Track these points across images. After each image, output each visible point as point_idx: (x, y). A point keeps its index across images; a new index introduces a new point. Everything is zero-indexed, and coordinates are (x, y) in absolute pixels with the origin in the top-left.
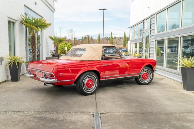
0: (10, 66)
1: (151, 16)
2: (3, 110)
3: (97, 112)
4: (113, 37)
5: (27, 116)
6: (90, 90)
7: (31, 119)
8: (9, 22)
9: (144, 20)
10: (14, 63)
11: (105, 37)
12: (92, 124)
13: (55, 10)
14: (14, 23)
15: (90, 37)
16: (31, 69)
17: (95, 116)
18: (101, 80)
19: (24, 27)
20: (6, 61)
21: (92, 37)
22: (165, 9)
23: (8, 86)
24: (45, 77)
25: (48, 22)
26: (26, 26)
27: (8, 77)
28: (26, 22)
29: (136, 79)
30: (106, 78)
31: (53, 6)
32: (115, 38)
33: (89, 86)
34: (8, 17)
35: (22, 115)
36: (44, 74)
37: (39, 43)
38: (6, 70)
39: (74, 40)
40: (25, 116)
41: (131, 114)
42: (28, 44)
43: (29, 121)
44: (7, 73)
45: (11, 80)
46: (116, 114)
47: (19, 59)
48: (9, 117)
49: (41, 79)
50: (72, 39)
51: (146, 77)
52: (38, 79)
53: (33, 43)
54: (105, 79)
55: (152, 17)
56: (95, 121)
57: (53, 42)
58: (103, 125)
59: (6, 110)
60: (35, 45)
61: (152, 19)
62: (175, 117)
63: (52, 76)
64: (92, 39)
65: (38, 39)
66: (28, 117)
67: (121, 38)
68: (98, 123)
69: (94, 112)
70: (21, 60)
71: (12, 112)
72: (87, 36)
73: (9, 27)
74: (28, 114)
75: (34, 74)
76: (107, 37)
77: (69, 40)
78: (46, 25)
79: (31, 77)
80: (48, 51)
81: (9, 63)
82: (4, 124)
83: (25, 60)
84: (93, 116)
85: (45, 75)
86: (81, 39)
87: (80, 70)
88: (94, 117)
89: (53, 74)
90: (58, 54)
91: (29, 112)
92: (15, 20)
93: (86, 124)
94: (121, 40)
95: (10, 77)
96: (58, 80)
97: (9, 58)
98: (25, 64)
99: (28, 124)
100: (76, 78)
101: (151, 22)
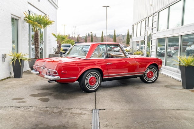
0: (13, 63)
1: (153, 14)
2: (5, 105)
3: (96, 109)
4: (117, 35)
5: (28, 111)
6: (91, 88)
7: (32, 115)
8: (13, 19)
9: (146, 18)
10: (17, 60)
12: (90, 120)
13: (58, 7)
14: (17, 20)
15: (94, 35)
17: (93, 112)
18: (104, 78)
19: (28, 24)
20: (9, 59)
21: (95, 34)
22: (167, 8)
23: (11, 82)
24: (50, 74)
25: (51, 19)
27: (11, 73)
28: (30, 19)
30: (109, 76)
31: (56, 3)
32: (119, 36)
34: (12, 14)
35: (23, 111)
37: (42, 40)
38: (9, 65)
39: (78, 37)
40: (26, 111)
41: (129, 111)
42: (31, 41)
43: (30, 117)
44: (10, 69)
45: (14, 77)
46: (114, 110)
47: (22, 56)
48: (11, 112)
49: (46, 76)
50: (75, 37)
53: (36, 40)
56: (93, 117)
57: (56, 39)
58: (101, 121)
59: (8, 106)
60: (38, 42)
61: (154, 17)
62: (171, 115)
63: (55, 73)
65: (41, 36)
66: (29, 113)
67: (124, 36)
68: (95, 119)
69: (92, 108)
70: (24, 57)
71: (14, 108)
72: (91, 34)
73: (13, 24)
74: (29, 110)
75: (39, 72)
76: (111, 35)
77: (73, 37)
78: (49, 23)
79: (37, 74)
80: (51, 48)
81: (12, 60)
82: (6, 119)
83: (28, 57)
84: (91, 112)
85: (49, 72)
86: (85, 37)
88: (92, 113)
89: (56, 71)
90: (61, 51)
91: (30, 107)
92: (19, 17)
93: (85, 119)
94: (124, 37)
95: (13, 74)
96: (61, 78)
97: (12, 55)
98: (28, 61)
99: (29, 119)
100: (79, 76)
101: (153, 20)
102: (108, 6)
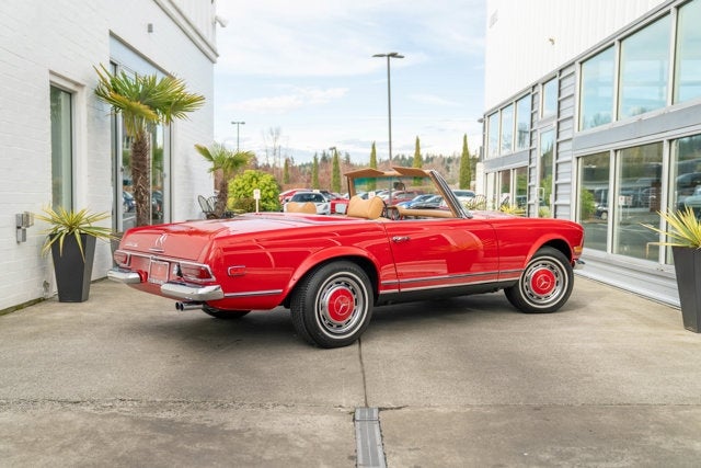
0: (55, 247)
1: (561, 71)
2: (24, 395)
3: (367, 406)
4: (424, 158)
5: (108, 416)
6: (344, 330)
7: (125, 428)
8: (56, 91)
9: (534, 87)
10: (70, 237)
11: (393, 157)
12: (347, 444)
13: (217, 55)
14: (70, 94)
15: (342, 157)
16: (129, 253)
17: (358, 418)
18: (381, 292)
19: (108, 107)
20: (40, 229)
21: (348, 157)
22: (613, 44)
23: (45, 317)
24: (181, 278)
25: (190, 90)
26: (117, 106)
27: (46, 285)
28: (116, 91)
29: (511, 290)
30: (399, 286)
31: (209, 40)
32: (430, 159)
33: (338, 313)
34: (52, 73)
35: (90, 415)
36: (176, 268)
37: (161, 169)
38: (42, 259)
39: (286, 165)
40: (103, 416)
41: (493, 411)
42: (119, 170)
43: (116, 436)
44: (44, 270)
45: (57, 297)
46: (438, 409)
47: (88, 222)
48: (45, 421)
49: (166, 287)
50: (277, 165)
51: (545, 286)
52: (155, 290)
53: (138, 165)
54: (397, 290)
55: (564, 74)
56: (359, 436)
57: (211, 165)
58: (389, 448)
59: (35, 397)
60: (145, 174)
61: (563, 82)
62: (658, 423)
63: (203, 274)
64: (348, 161)
65: (158, 155)
66: (112, 421)
67: (450, 160)
68: (369, 443)
69: (354, 403)
70: (93, 225)
71: (57, 404)
72: (331, 154)
73: (55, 109)
74: (114, 410)
75: (140, 273)
76: (403, 158)
77: (268, 165)
78: (185, 103)
79: (131, 283)
80: (192, 200)
81: (52, 236)
82: (25, 442)
83: (108, 223)
84: (352, 417)
85: (179, 273)
86: (310, 165)
87: (305, 255)
88: (354, 420)
89: (208, 266)
90: (226, 210)
91: (118, 404)
92: (77, 84)
93: (328, 443)
94: (451, 165)
95: (54, 289)
96: (225, 291)
97: (50, 217)
98: (108, 240)
99: (114, 444)
100: (292, 284)
101: (560, 91)
102: (394, 55)
